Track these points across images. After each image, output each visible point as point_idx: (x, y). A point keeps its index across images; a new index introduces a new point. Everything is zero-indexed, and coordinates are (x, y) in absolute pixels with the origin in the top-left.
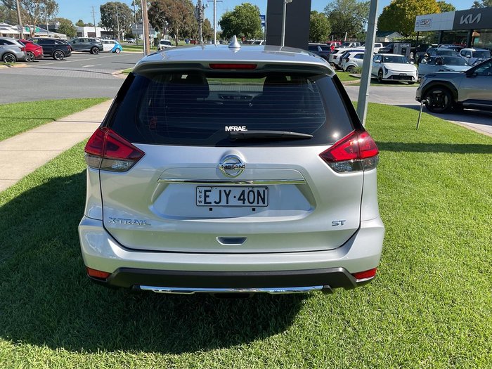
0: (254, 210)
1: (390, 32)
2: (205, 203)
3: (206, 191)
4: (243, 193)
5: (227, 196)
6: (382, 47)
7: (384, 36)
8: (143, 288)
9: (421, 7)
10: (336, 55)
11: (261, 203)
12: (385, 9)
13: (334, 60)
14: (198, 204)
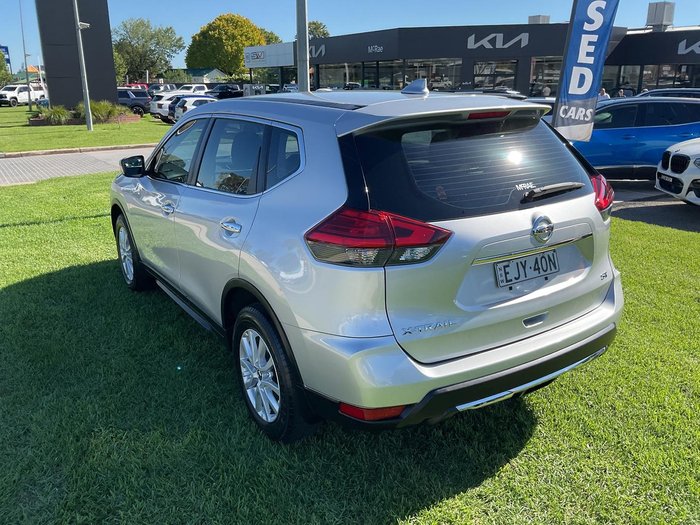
0: (546, 278)
1: (209, 69)
2: (507, 281)
3: (505, 267)
4: (536, 262)
5: (524, 267)
6: (207, 90)
7: (202, 75)
8: (461, 408)
9: (241, 36)
10: (160, 102)
11: (554, 270)
12: (194, 38)
13: (159, 111)
14: (502, 285)
